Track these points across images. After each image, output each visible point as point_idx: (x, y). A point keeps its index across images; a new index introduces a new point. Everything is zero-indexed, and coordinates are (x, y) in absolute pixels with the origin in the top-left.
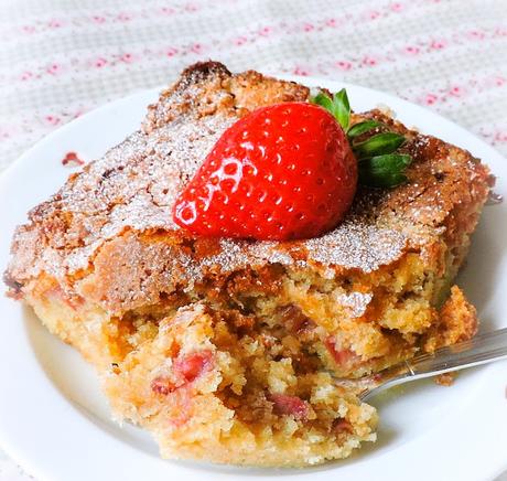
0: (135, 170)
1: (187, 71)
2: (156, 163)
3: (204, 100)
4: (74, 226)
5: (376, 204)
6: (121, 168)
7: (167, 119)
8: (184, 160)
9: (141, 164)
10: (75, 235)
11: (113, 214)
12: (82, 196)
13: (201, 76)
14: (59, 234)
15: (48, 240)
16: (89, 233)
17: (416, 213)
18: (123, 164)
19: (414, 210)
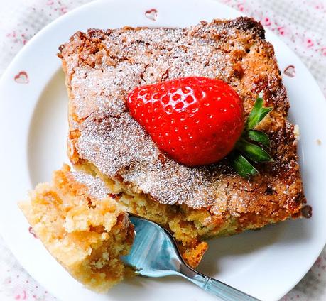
0: (154, 51)
1: (242, 18)
2: (165, 57)
3: (231, 42)
4: (97, 55)
5: (225, 174)
6: (148, 44)
7: (202, 35)
8: (176, 68)
9: (159, 50)
10: (93, 60)
11: (121, 63)
12: (118, 42)
13: (245, 27)
14: (88, 52)
15: (82, 50)
16: (100, 63)
17: (235, 197)
18: (151, 43)
19: (236, 194)
